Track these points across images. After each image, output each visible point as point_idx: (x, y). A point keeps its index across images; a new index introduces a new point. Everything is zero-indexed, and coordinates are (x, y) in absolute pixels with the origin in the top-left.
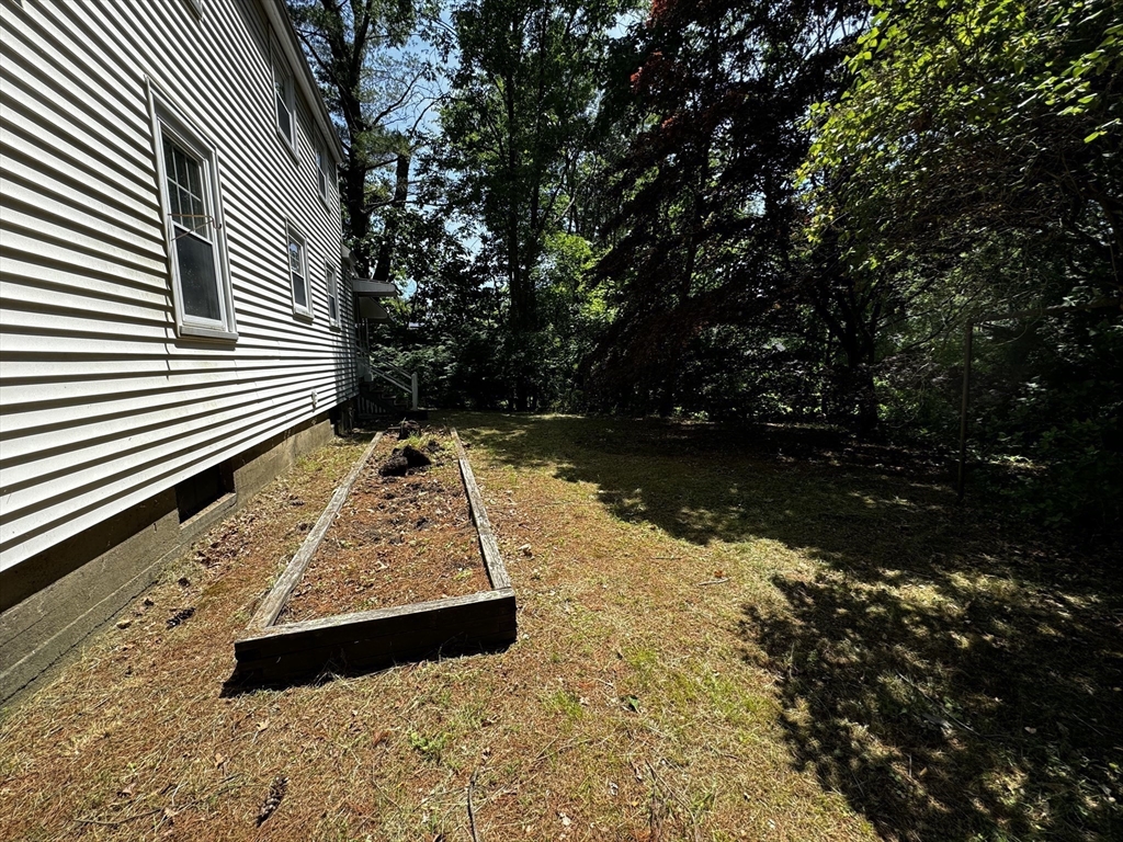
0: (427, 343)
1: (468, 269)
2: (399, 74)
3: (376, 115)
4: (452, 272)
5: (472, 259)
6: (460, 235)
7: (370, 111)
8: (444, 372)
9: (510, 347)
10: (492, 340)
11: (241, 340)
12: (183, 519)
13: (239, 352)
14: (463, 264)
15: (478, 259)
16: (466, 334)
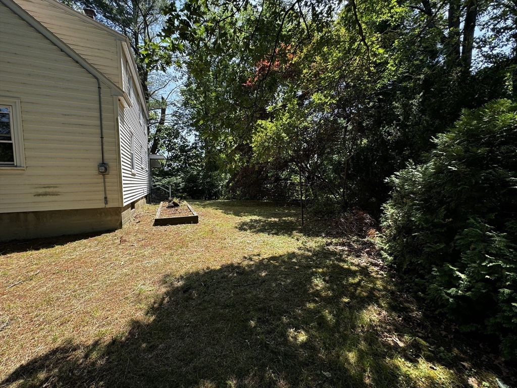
0: (172, 175)
1: (189, 147)
2: (164, 80)
3: (153, 90)
4: (183, 149)
5: (191, 145)
6: (187, 135)
7: (151, 89)
8: (179, 186)
9: (205, 177)
10: (198, 174)
11: (137, 175)
12: (131, 209)
13: (136, 177)
14: (188, 146)
15: (193, 144)
16: (188, 172)
